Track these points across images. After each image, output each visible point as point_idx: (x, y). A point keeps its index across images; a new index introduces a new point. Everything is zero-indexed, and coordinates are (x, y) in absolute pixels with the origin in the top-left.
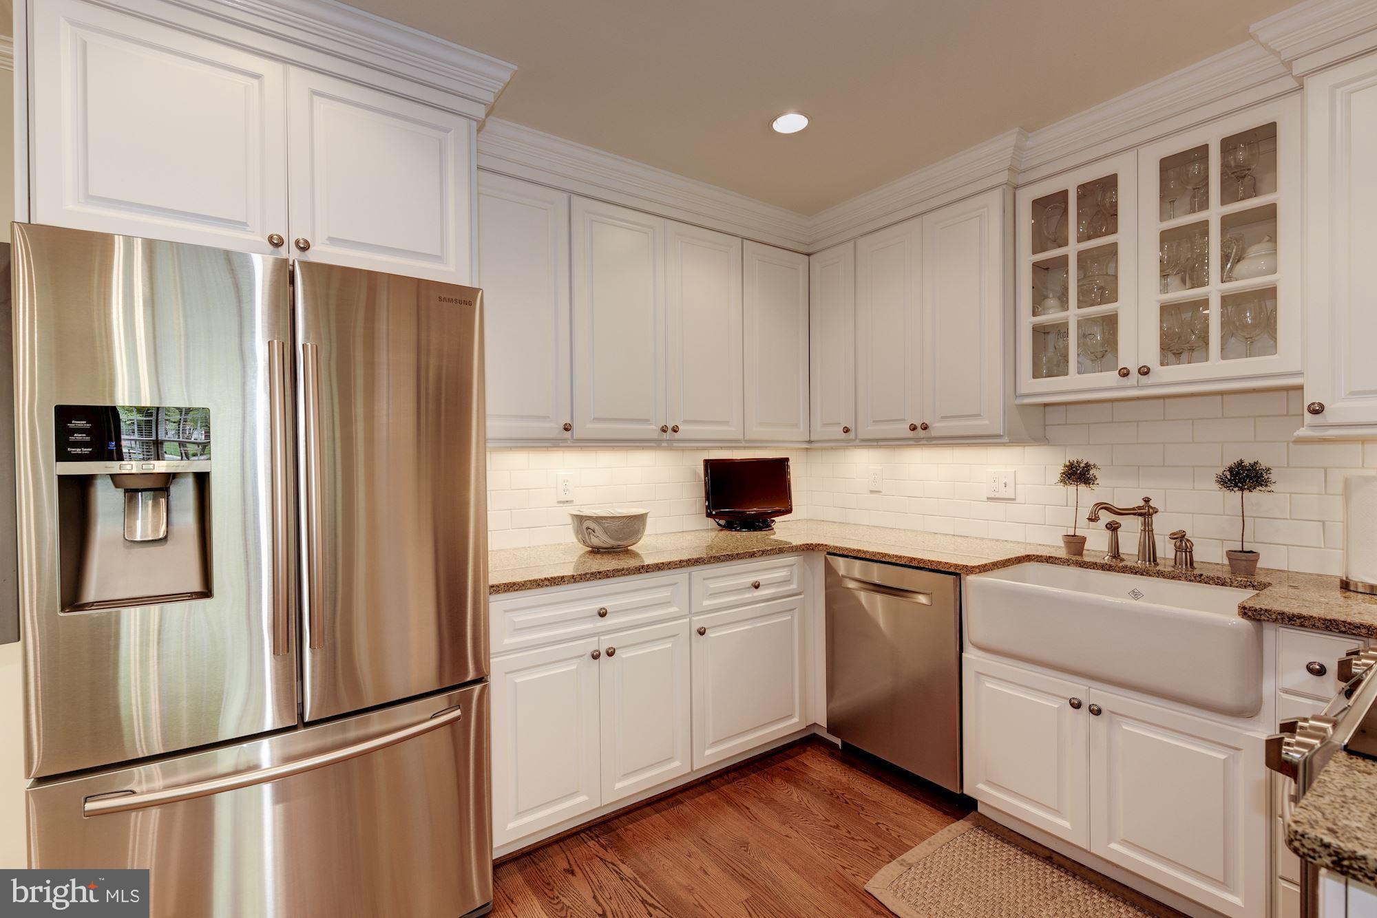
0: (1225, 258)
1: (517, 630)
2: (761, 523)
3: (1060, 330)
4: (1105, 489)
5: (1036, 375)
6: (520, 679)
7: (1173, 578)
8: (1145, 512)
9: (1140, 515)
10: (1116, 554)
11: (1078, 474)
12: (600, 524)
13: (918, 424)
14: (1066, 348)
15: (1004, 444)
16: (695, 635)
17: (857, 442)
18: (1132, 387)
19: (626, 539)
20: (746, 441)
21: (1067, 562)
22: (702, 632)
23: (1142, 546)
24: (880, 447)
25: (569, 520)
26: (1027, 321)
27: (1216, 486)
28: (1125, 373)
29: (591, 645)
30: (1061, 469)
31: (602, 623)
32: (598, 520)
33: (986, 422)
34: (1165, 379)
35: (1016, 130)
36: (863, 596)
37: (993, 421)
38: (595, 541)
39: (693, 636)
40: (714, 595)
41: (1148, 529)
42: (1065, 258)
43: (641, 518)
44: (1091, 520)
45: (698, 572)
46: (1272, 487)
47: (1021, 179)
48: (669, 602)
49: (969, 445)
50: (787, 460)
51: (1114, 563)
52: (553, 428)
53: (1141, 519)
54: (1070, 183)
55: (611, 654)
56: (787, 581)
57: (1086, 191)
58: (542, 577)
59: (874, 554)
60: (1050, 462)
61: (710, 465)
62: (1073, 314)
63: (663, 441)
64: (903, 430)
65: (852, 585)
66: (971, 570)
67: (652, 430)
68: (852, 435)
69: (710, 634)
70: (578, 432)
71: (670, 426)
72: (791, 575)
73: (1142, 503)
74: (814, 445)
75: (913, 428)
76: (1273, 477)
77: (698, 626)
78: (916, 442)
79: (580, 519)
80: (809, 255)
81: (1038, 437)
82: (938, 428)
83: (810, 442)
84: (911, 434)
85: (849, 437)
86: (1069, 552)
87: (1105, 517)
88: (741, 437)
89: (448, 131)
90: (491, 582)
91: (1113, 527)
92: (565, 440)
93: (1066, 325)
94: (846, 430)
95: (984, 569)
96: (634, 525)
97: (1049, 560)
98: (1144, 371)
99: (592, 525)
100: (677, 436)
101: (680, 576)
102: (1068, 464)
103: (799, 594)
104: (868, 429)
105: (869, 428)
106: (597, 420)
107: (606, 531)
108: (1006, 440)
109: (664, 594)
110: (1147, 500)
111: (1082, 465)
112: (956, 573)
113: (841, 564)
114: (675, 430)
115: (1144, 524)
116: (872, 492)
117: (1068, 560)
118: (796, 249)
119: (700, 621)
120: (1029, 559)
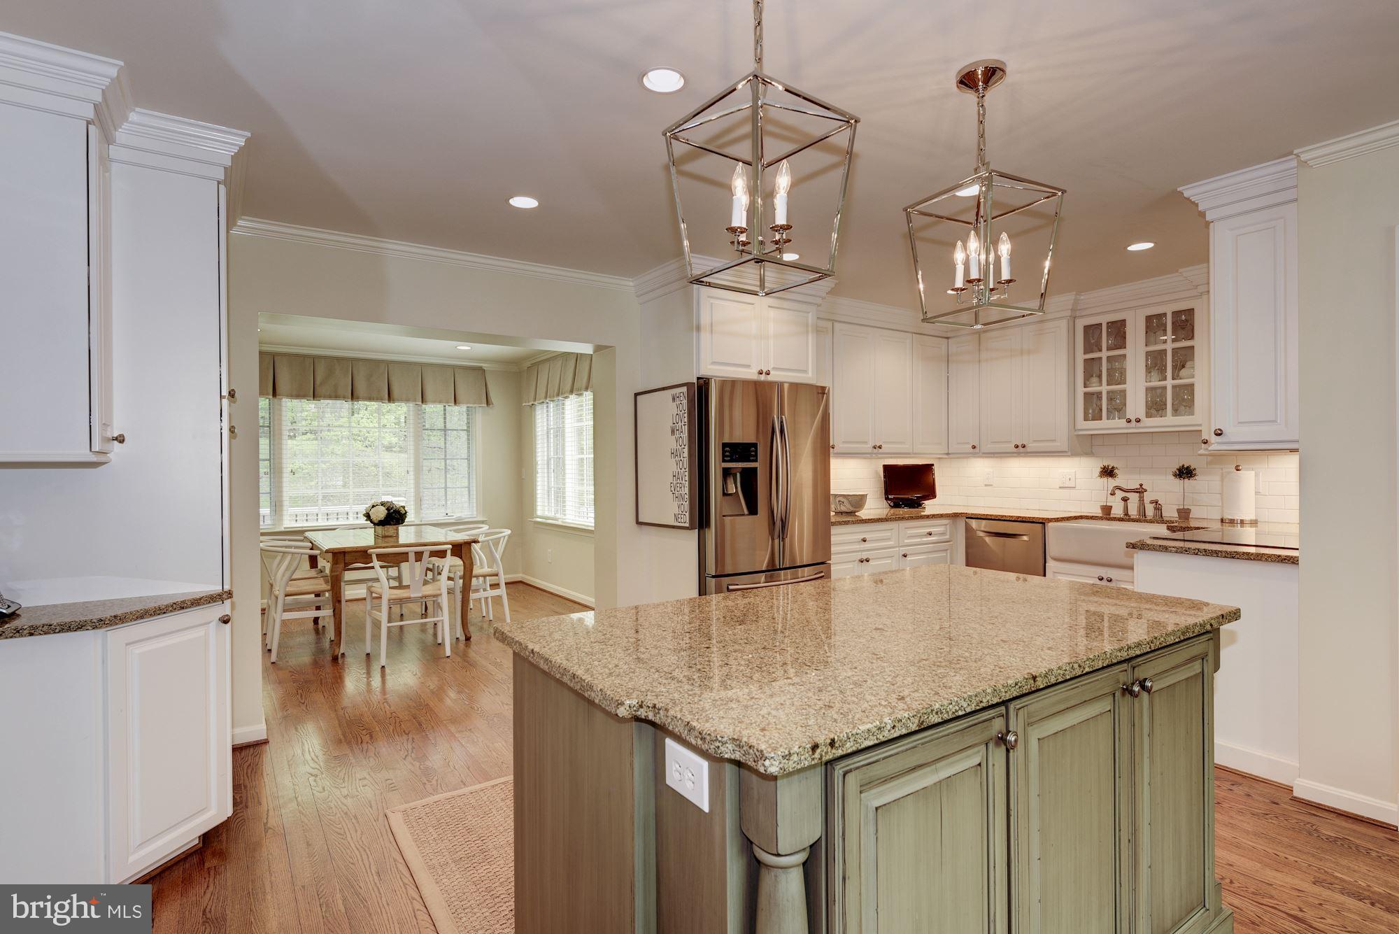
0: (1174, 367)
1: (834, 544)
2: (916, 504)
3: (1099, 395)
4: (1121, 480)
5: (1086, 419)
7: (1151, 522)
8: (1140, 491)
9: (1137, 492)
10: (1127, 514)
11: (1108, 472)
12: (847, 499)
13: (1020, 444)
14: (1101, 405)
15: (1069, 456)
17: (980, 455)
18: (1133, 428)
19: (857, 508)
20: (913, 454)
21: (1101, 518)
22: (905, 556)
23: (1139, 508)
24: (997, 457)
26: (1081, 390)
27: (1173, 478)
28: (1129, 421)
29: (859, 556)
30: (1099, 470)
31: (863, 546)
32: (846, 496)
33: (1059, 444)
34: (1148, 425)
35: (1075, 293)
36: (987, 539)
37: (1062, 444)
38: (843, 509)
39: (901, 558)
40: (910, 537)
41: (1141, 500)
42: (1100, 359)
43: (861, 497)
44: (1111, 494)
45: (902, 524)
46: (1196, 477)
47: (1078, 314)
48: (889, 539)
49: (1048, 456)
50: (933, 465)
51: (1126, 518)
53: (1138, 494)
54: (1104, 320)
55: (867, 561)
56: (943, 534)
57: (1111, 324)
59: (997, 516)
60: (1094, 465)
61: (886, 468)
62: (1104, 388)
63: (874, 454)
64: (1011, 447)
65: (982, 534)
66: (1050, 520)
67: (870, 447)
68: (977, 450)
69: (908, 558)
70: (836, 449)
71: (876, 445)
72: (944, 530)
73: (1139, 487)
74: (951, 456)
75: (1017, 447)
76: (1197, 472)
77: (903, 553)
78: (1019, 455)
80: (948, 338)
81: (1089, 453)
82: (1032, 446)
83: (948, 454)
84: (1015, 450)
85: (975, 451)
86: (1103, 513)
87: (1120, 494)
88: (911, 451)
89: (809, 313)
91: (1125, 500)
93: (1101, 393)
94: (974, 447)
95: (1057, 520)
97: (1092, 518)
98: (1138, 421)
99: (841, 499)
100: (880, 450)
101: (895, 525)
102: (1102, 467)
103: (951, 541)
105: (989, 446)
106: (844, 442)
107: (850, 503)
108: (1069, 454)
109: (888, 534)
110: (1141, 485)
111: (1110, 467)
112: (1043, 522)
113: (974, 523)
114: (880, 447)
115: (1140, 497)
116: (986, 485)
117: (1102, 517)
118: (940, 335)
119: (903, 550)
120: (1081, 517)
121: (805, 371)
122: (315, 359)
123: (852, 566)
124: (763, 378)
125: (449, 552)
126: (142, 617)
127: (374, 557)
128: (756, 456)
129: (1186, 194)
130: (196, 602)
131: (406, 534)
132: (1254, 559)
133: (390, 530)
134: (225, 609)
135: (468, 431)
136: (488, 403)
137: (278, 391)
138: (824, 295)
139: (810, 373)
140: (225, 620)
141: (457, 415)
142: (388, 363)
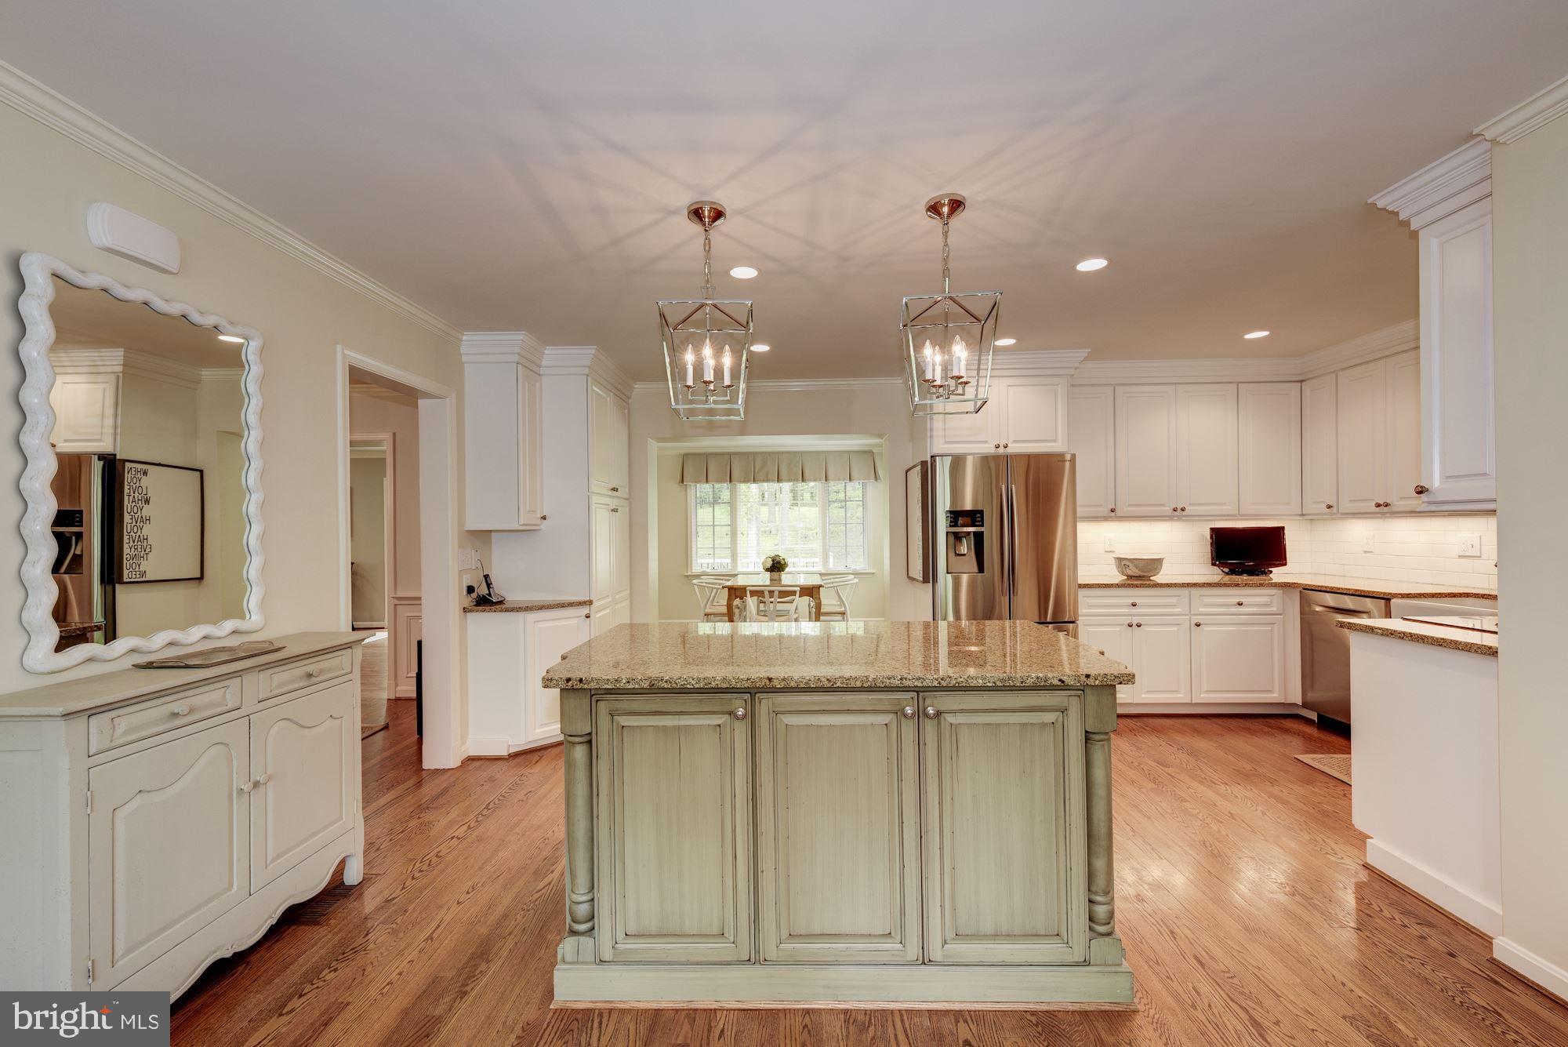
1: (1090, 606)
2: (1260, 571)
6: (1091, 629)
12: (1132, 563)
13: (1380, 502)
16: (1194, 628)
17: (1339, 515)
19: (1149, 572)
20: (1242, 515)
22: (1198, 626)
25: (1113, 561)
29: (1128, 620)
31: (1134, 610)
32: (1131, 560)
38: (1130, 573)
39: (1192, 628)
40: (1206, 605)
43: (1160, 561)
45: (1195, 592)
48: (1177, 606)
50: (1283, 528)
52: (1105, 511)
55: (1139, 626)
56: (1268, 605)
58: (1102, 583)
59: (1332, 588)
61: (1213, 530)
63: (1174, 516)
64: (1372, 507)
65: (1321, 609)
66: (1396, 596)
67: (1168, 510)
68: (1334, 510)
69: (1203, 628)
70: (1119, 512)
71: (1179, 507)
72: (1271, 601)
74: (1306, 518)
75: (1378, 505)
77: (1195, 622)
79: (1120, 560)
80: (1301, 383)
82: (1398, 505)
83: (1301, 515)
84: (1379, 509)
85: (1332, 511)
88: (1236, 513)
89: (1059, 384)
90: (1079, 583)
92: (1112, 517)
94: (1329, 507)
95: (1404, 596)
96: (1155, 564)
99: (1127, 564)
100: (1184, 513)
101: (1185, 592)
103: (1280, 615)
104: (1346, 506)
106: (1130, 505)
107: (1136, 567)
109: (1174, 600)
112: (1389, 599)
113: (1312, 596)
114: (1183, 510)
116: (1366, 552)
118: (1285, 380)
119: (1196, 619)
120: (1467, 595)
121: (1054, 441)
122: (755, 454)
123: (1118, 629)
124: (1001, 450)
125: (798, 593)
126: (541, 609)
127: (748, 593)
128: (982, 521)
129: (1380, 205)
130: (571, 605)
131: (786, 578)
132: (1462, 650)
133: (776, 574)
134: (585, 610)
135: (863, 501)
136: (876, 478)
137: (733, 477)
138: (1077, 365)
139: (1060, 441)
140: (588, 617)
141: (854, 490)
142: (802, 453)
